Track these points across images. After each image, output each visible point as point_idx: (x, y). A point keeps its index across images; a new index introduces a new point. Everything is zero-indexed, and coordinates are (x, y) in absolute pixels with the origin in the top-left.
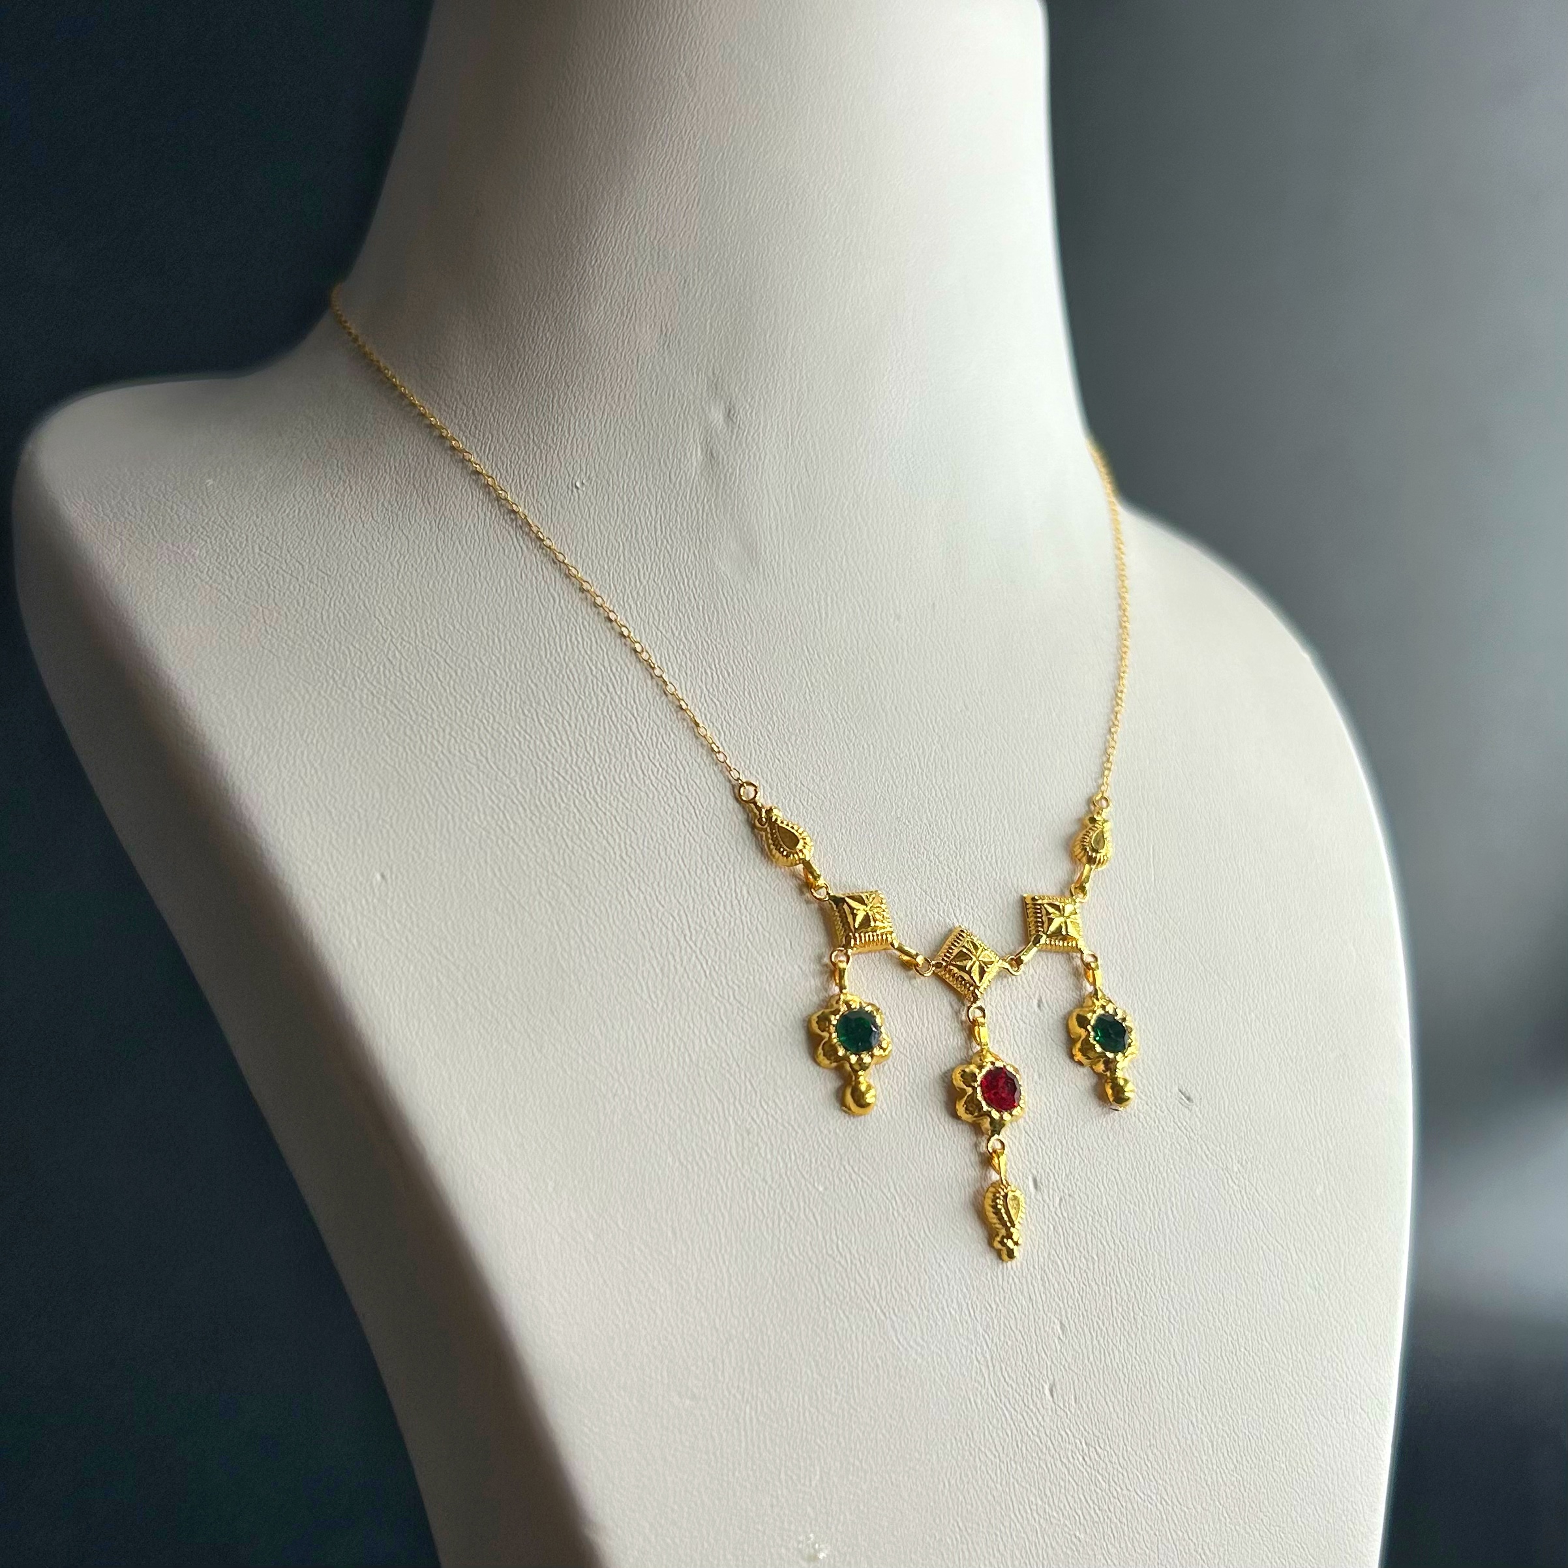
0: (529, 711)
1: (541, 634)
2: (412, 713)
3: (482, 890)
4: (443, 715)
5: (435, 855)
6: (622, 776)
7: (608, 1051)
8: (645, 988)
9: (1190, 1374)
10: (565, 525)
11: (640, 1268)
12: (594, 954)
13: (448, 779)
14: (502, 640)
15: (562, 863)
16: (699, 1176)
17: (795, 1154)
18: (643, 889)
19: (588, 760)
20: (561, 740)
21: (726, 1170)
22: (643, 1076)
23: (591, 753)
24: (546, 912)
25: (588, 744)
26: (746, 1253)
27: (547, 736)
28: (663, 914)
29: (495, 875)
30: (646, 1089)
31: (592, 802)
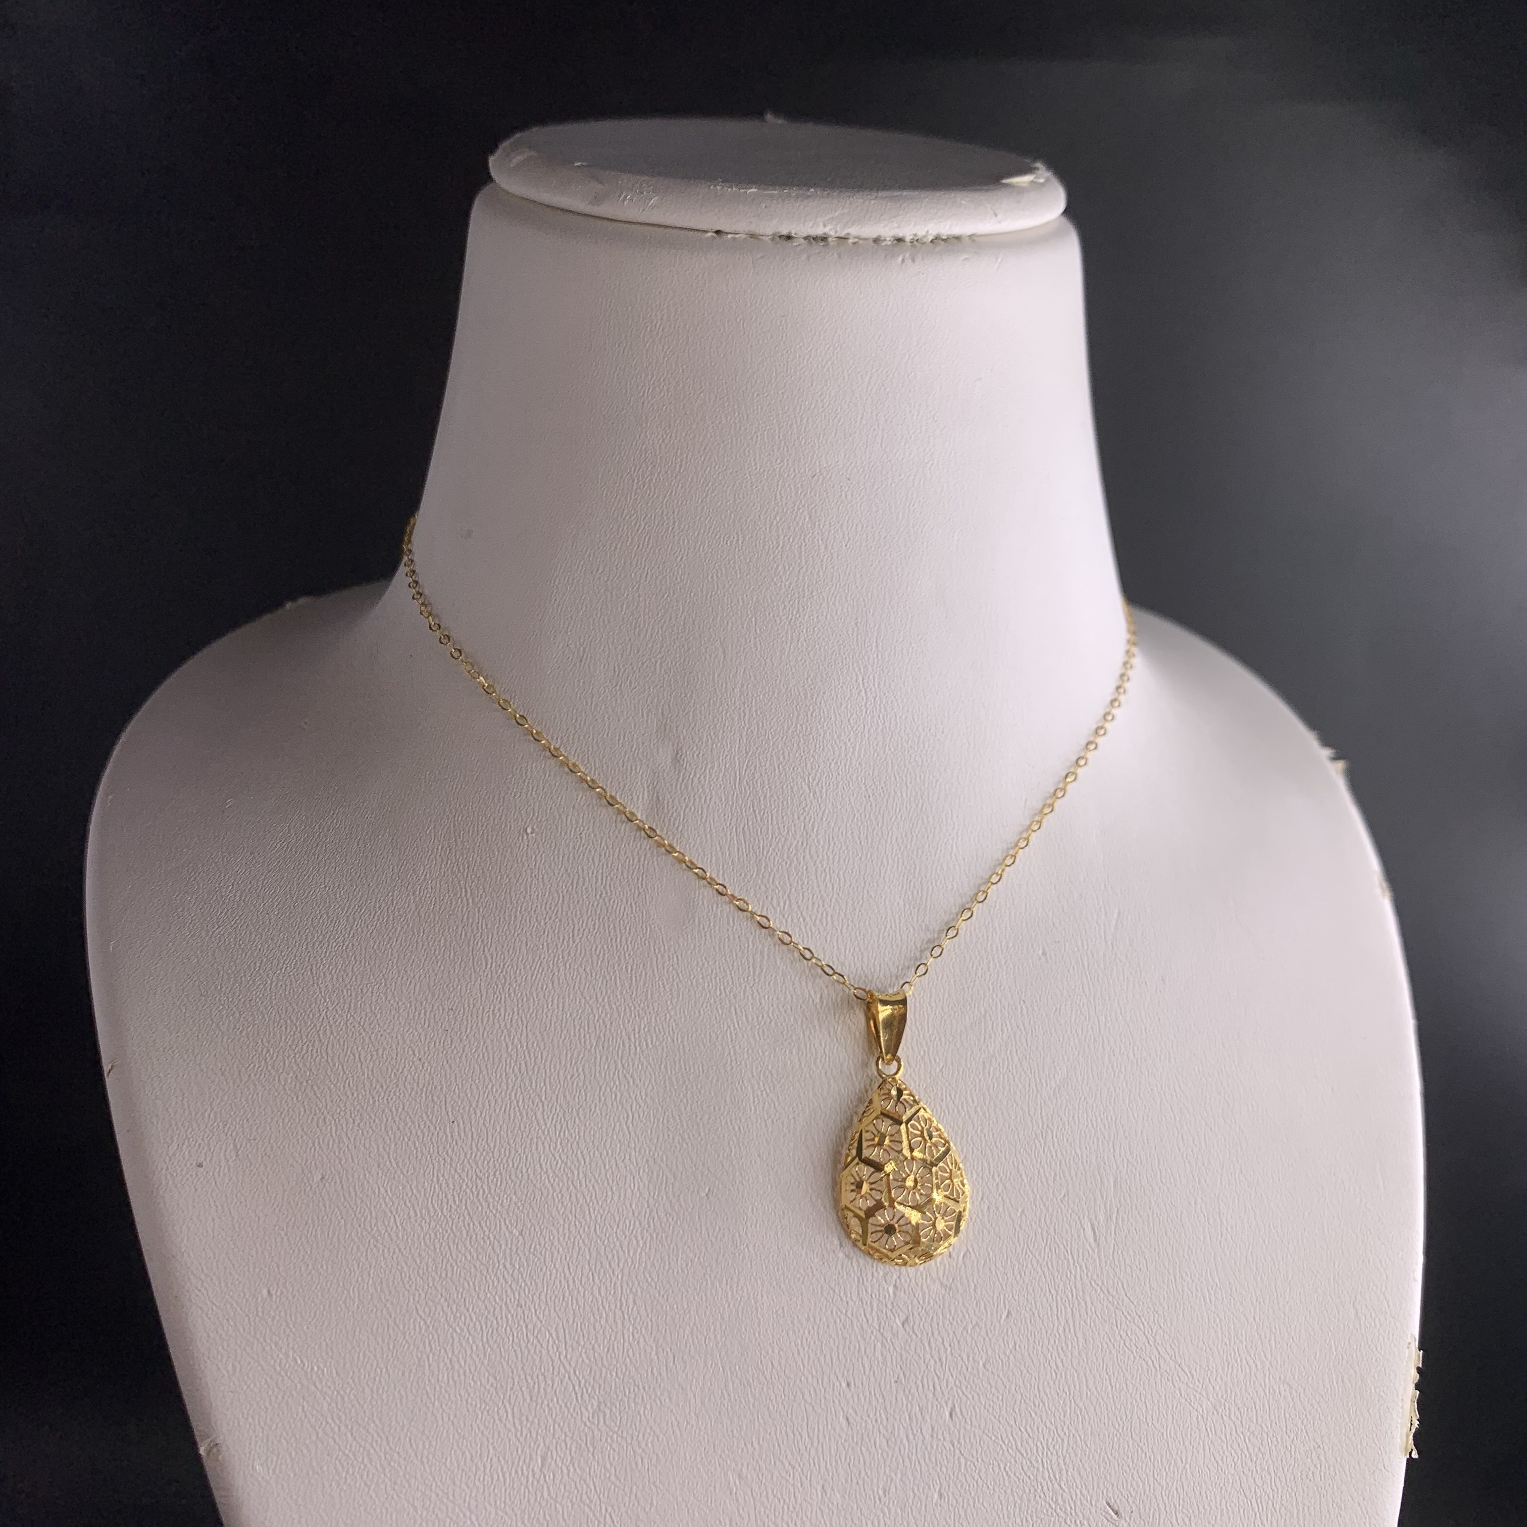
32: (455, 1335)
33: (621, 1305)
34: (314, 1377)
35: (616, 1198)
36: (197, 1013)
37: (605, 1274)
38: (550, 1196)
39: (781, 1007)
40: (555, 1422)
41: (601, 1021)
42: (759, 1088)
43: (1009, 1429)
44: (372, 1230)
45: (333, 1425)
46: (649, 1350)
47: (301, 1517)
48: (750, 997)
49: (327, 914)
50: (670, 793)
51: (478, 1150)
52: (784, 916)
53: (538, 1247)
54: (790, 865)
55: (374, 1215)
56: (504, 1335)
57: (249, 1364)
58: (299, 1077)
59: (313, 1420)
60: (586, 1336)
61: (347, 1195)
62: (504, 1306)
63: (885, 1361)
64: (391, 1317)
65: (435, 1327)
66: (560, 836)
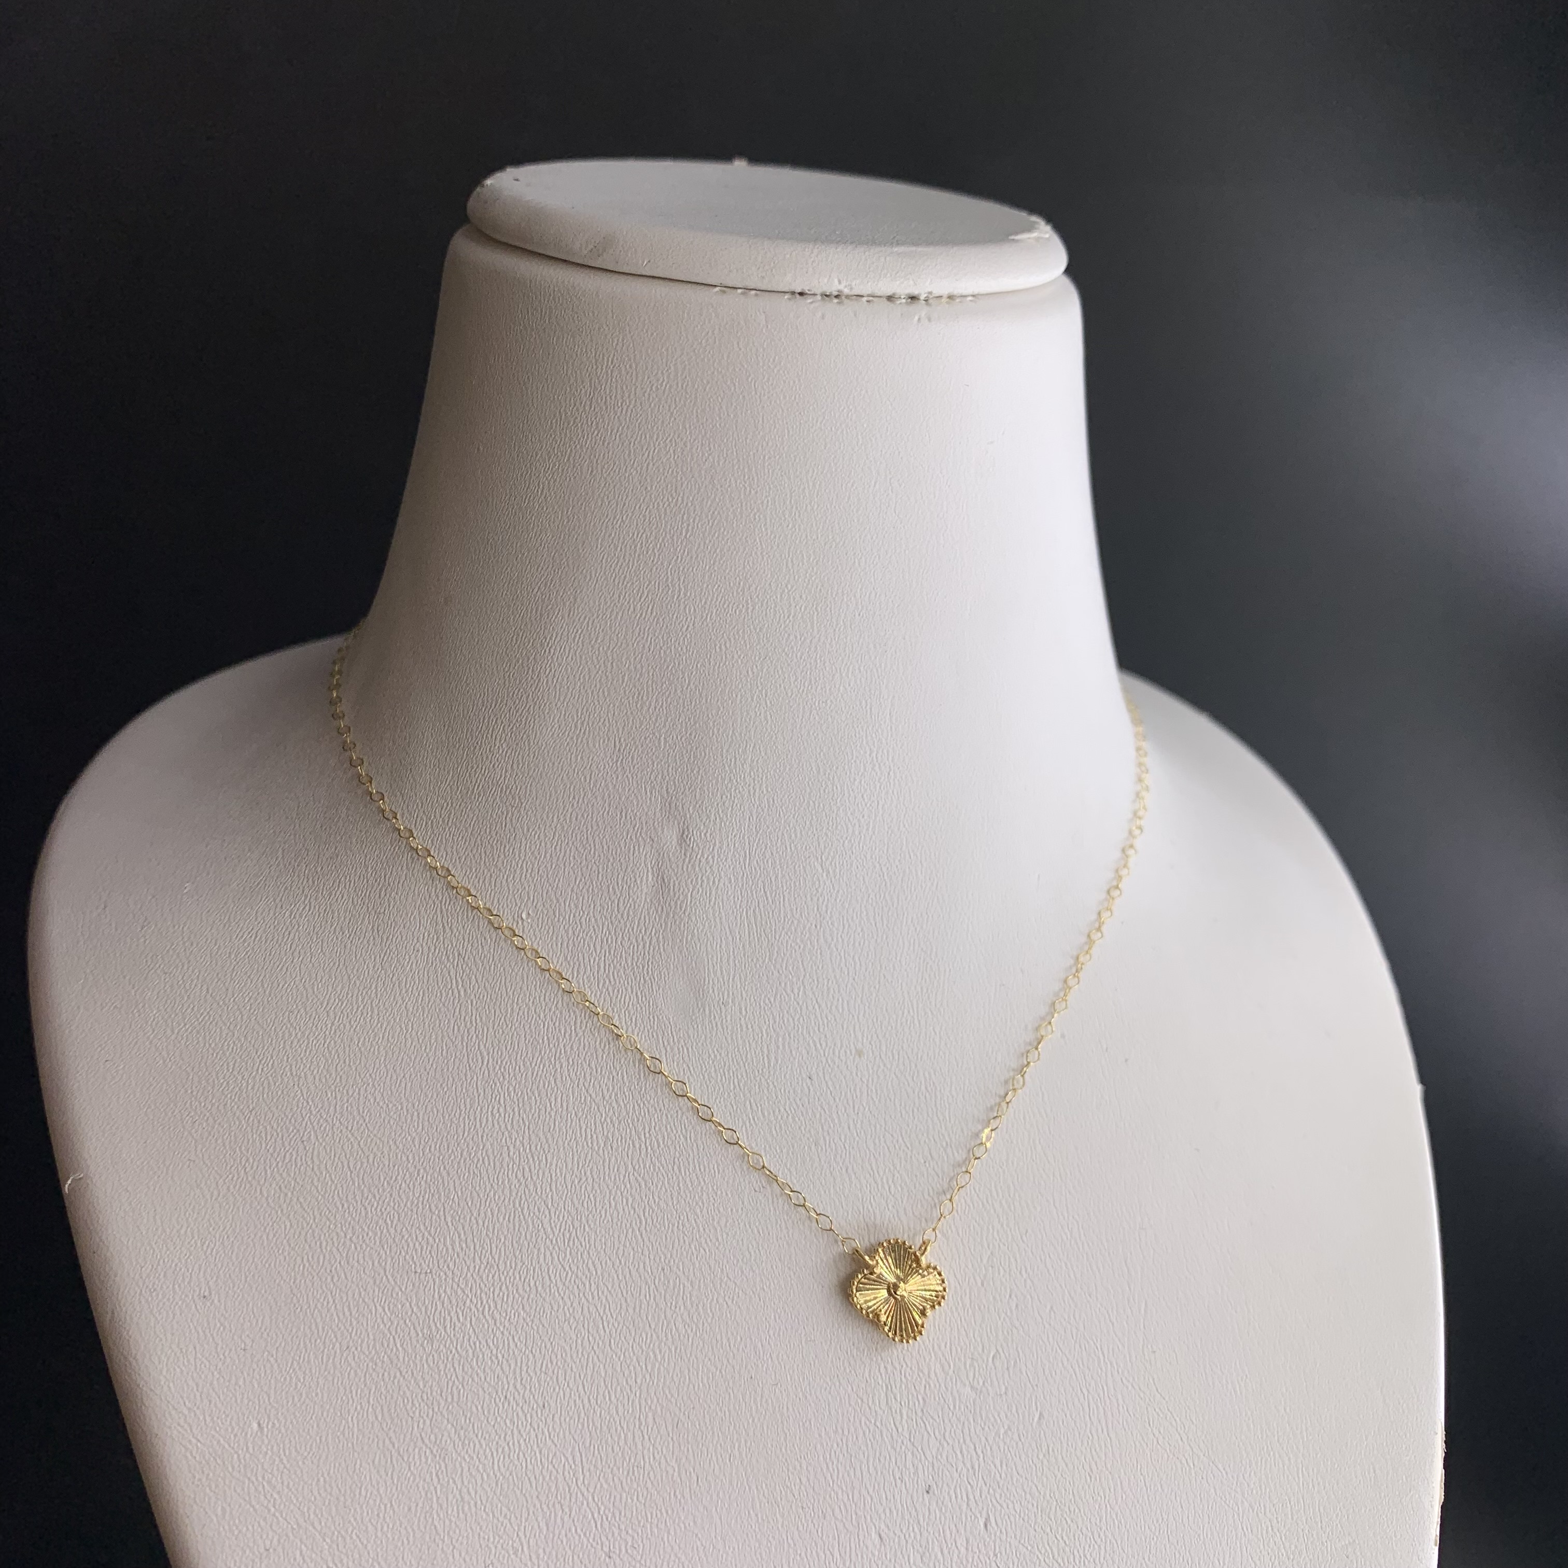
1: (462, 1107)
3: (361, 1437)
4: (347, 1215)
5: (317, 1395)
12: (473, 1509)
13: (341, 1298)
15: (449, 1400)
23: (496, 1257)
24: (426, 1462)
25: (493, 1246)
28: (555, 1455)
29: (376, 1418)
31: (490, 1319)
32: (463, 1465)
33: (640, 1424)
35: (631, 1311)
36: (166, 1119)
37: (622, 1391)
39: (798, 1100)
41: (609, 1121)
43: (1045, 1537)
44: (370, 1353)
46: (671, 1472)
48: (766, 1091)
49: (305, 1009)
50: (676, 875)
51: (481, 1262)
52: (798, 1004)
53: (549, 1365)
54: (804, 950)
55: (371, 1337)
56: (516, 1462)
57: (240, 1506)
58: (282, 1185)
60: (604, 1459)
61: (342, 1317)
62: (515, 1431)
63: (916, 1472)
64: (394, 1446)
65: (442, 1456)
66: (559, 921)
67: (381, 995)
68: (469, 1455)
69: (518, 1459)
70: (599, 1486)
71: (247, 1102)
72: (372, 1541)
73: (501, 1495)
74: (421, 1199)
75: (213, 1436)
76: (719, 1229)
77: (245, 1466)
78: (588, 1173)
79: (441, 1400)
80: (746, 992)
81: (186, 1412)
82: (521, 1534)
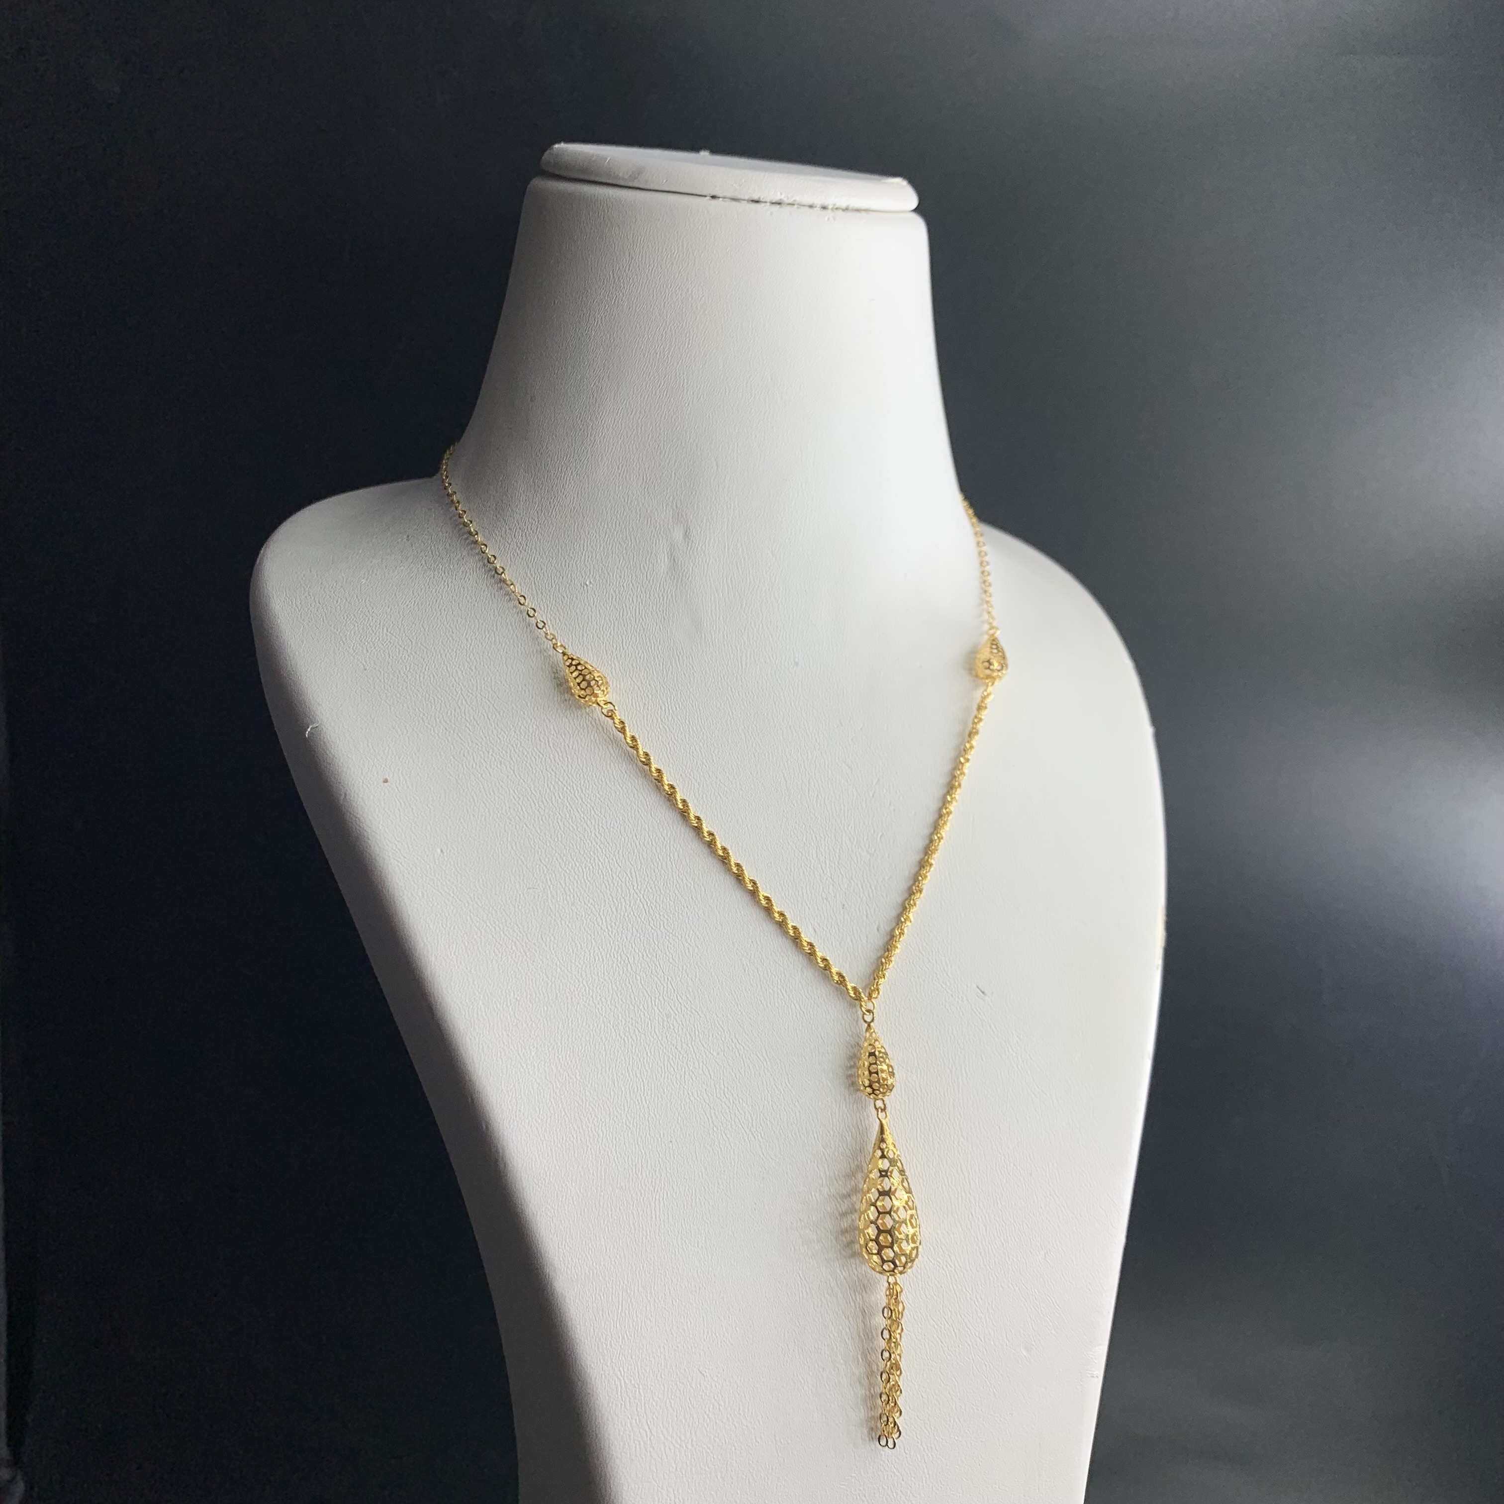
0: (543, 738)
2: (469, 741)
3: (504, 858)
4: (488, 742)
5: (476, 836)
6: (600, 781)
7: (577, 964)
8: (604, 922)
9: (971, 1179)
10: (578, 611)
11: (589, 1105)
12: (573, 899)
13: (488, 785)
14: (531, 691)
15: (556, 840)
16: (632, 1046)
17: (699, 1032)
18: (608, 856)
19: (579, 770)
20: (563, 758)
21: (650, 1041)
22: (599, 980)
23: (581, 765)
25: (579, 759)
26: (661, 1096)
27: (553, 755)
28: (620, 872)
29: (512, 848)
30: (600, 989)
31: (579, 799)
32: (566, 874)
33: (671, 858)
34: (476, 899)
36: (369, 695)
37: (659, 839)
38: (621, 794)
40: (632, 925)
41: (645, 695)
42: (749, 734)
44: (507, 814)
45: (491, 927)
46: (689, 885)
47: (474, 981)
49: (452, 638)
50: (682, 557)
52: (759, 634)
53: (615, 823)
54: (762, 603)
56: (597, 874)
57: (433, 891)
59: (477, 924)
60: (649, 876)
61: (489, 795)
62: (596, 858)
63: (835, 896)
64: (523, 863)
65: (553, 869)
66: (610, 585)
67: (500, 629)
68: (569, 870)
69: (598, 873)
70: (647, 890)
71: (421, 685)
72: (513, 913)
73: (589, 892)
74: (534, 734)
75: (414, 856)
76: (714, 755)
77: (434, 872)
78: (635, 722)
79: (551, 841)
80: (727, 627)
81: (397, 843)
82: (601, 914)
